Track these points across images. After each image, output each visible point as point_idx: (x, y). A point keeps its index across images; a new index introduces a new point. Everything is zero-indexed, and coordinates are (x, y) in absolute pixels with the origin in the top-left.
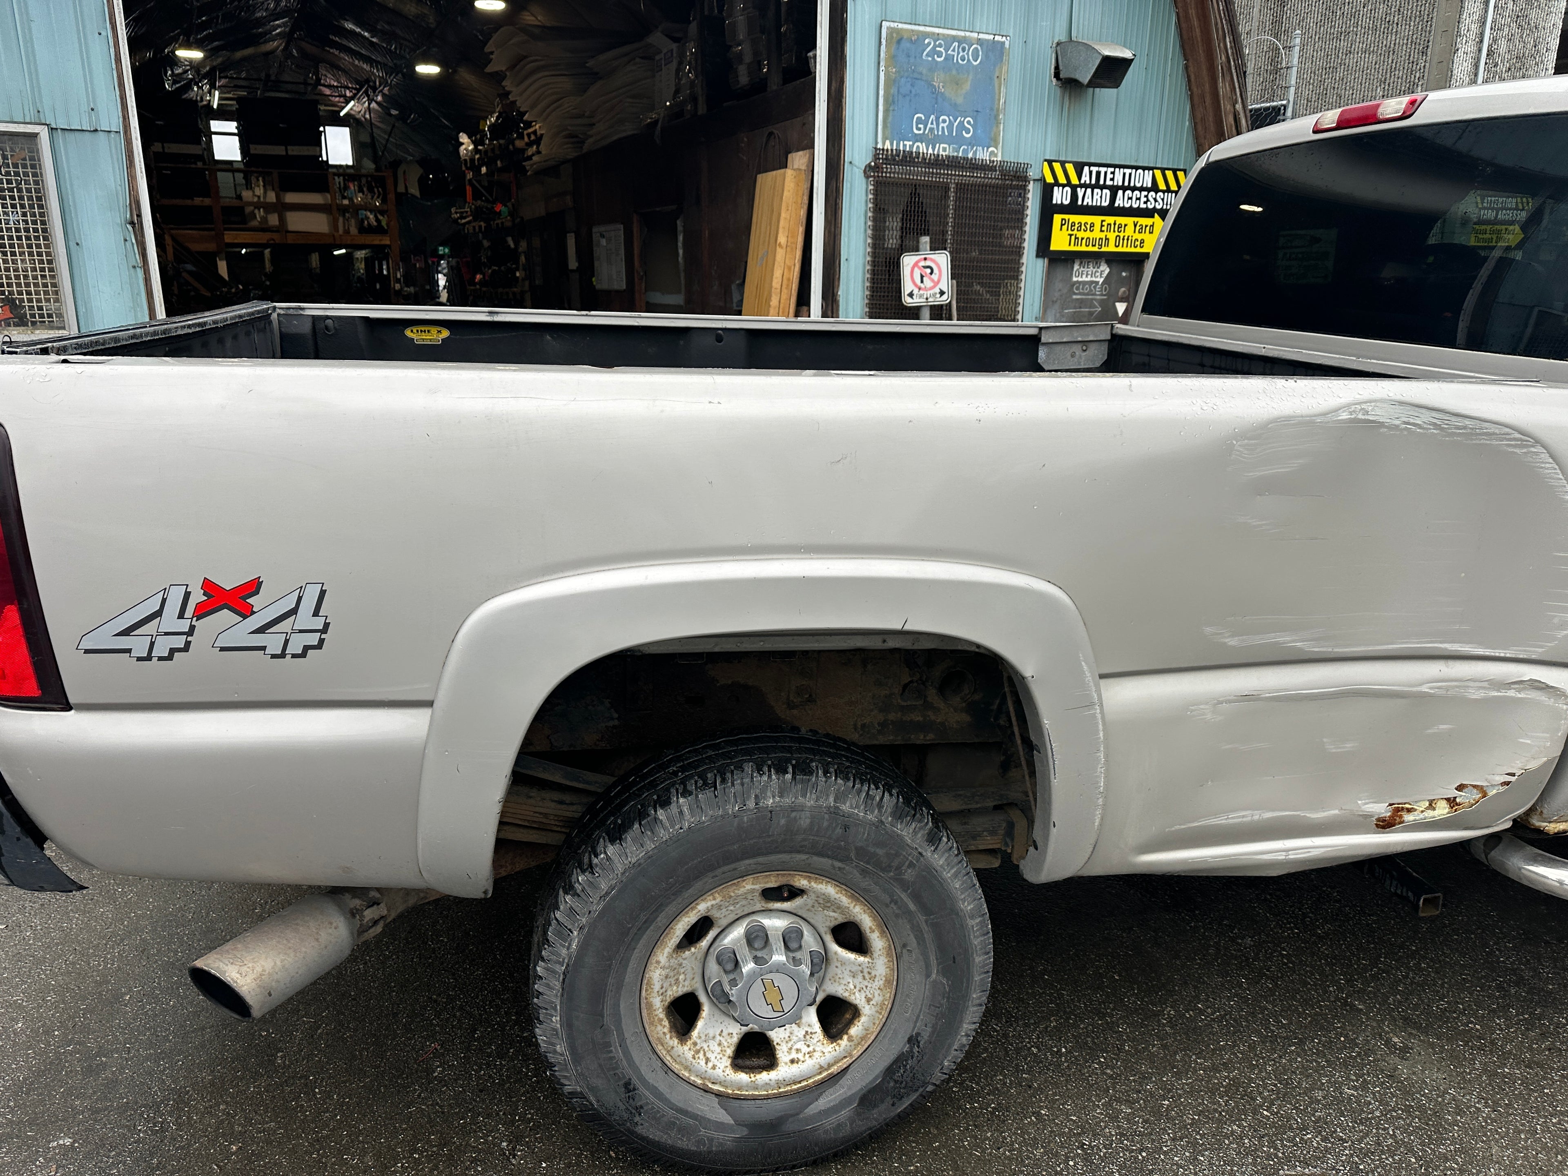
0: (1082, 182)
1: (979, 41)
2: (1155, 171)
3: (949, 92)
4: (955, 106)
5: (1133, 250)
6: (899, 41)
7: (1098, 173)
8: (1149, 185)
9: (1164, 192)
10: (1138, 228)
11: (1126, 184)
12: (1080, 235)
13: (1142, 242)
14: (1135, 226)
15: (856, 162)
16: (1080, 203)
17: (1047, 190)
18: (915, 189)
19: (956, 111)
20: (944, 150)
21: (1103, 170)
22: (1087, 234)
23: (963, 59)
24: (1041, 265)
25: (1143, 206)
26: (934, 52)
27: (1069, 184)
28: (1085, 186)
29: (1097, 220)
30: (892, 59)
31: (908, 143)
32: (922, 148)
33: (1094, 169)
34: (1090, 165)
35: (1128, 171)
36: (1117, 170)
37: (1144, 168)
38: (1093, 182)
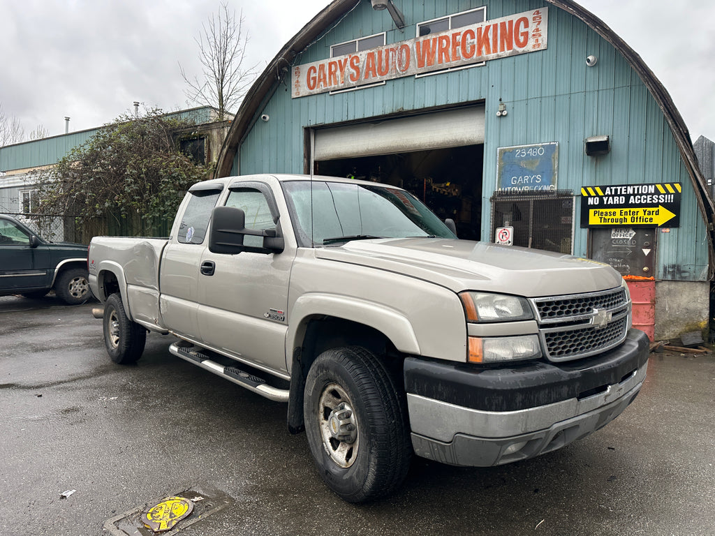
0: (606, 194)
1: (542, 146)
2: (657, 185)
3: (529, 167)
4: (532, 171)
5: (644, 223)
6: (505, 153)
7: (616, 190)
8: (653, 192)
9: (664, 194)
10: (647, 213)
11: (636, 192)
12: (607, 217)
13: (651, 220)
14: (645, 212)
15: (486, 196)
16: (605, 203)
17: (584, 200)
18: (515, 204)
19: (532, 173)
20: (526, 188)
21: (619, 188)
22: (612, 217)
23: (535, 154)
24: (585, 232)
25: (648, 202)
26: (520, 153)
27: (597, 195)
28: (608, 196)
29: (618, 211)
30: (501, 159)
31: (509, 188)
32: (516, 189)
33: (613, 188)
34: (610, 186)
35: (636, 187)
36: (629, 187)
37: (648, 185)
38: (613, 193)
